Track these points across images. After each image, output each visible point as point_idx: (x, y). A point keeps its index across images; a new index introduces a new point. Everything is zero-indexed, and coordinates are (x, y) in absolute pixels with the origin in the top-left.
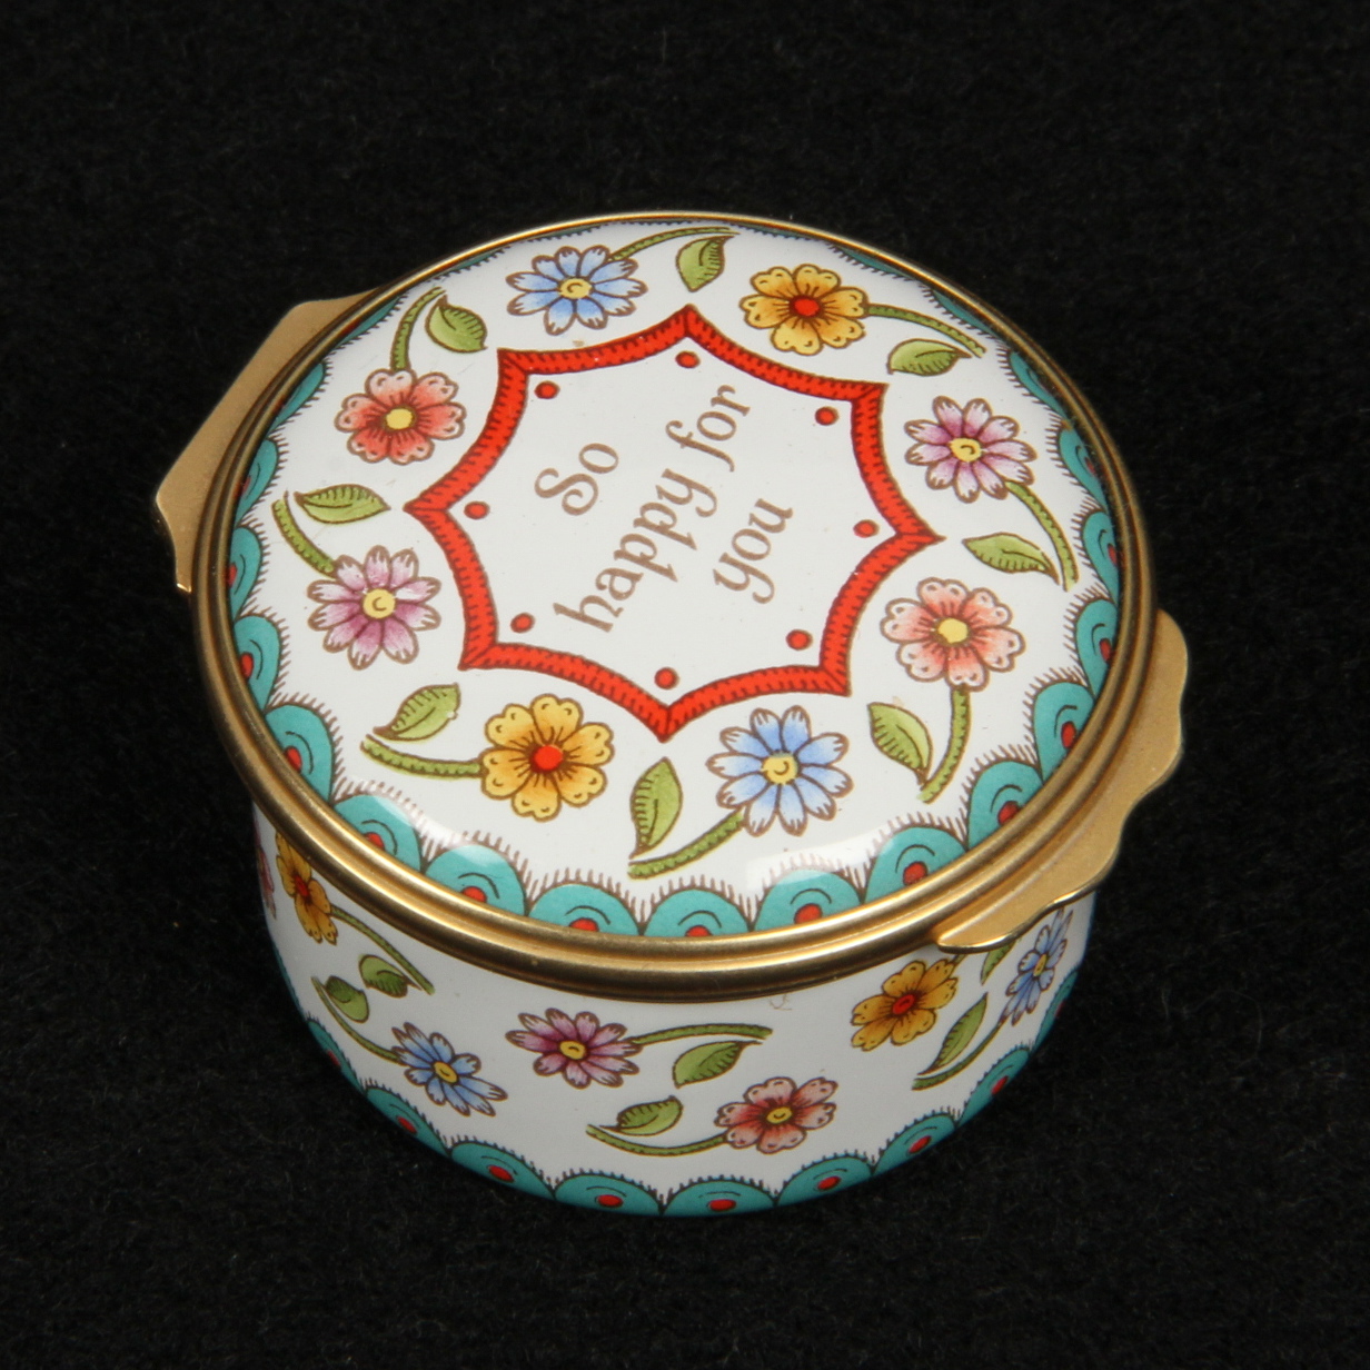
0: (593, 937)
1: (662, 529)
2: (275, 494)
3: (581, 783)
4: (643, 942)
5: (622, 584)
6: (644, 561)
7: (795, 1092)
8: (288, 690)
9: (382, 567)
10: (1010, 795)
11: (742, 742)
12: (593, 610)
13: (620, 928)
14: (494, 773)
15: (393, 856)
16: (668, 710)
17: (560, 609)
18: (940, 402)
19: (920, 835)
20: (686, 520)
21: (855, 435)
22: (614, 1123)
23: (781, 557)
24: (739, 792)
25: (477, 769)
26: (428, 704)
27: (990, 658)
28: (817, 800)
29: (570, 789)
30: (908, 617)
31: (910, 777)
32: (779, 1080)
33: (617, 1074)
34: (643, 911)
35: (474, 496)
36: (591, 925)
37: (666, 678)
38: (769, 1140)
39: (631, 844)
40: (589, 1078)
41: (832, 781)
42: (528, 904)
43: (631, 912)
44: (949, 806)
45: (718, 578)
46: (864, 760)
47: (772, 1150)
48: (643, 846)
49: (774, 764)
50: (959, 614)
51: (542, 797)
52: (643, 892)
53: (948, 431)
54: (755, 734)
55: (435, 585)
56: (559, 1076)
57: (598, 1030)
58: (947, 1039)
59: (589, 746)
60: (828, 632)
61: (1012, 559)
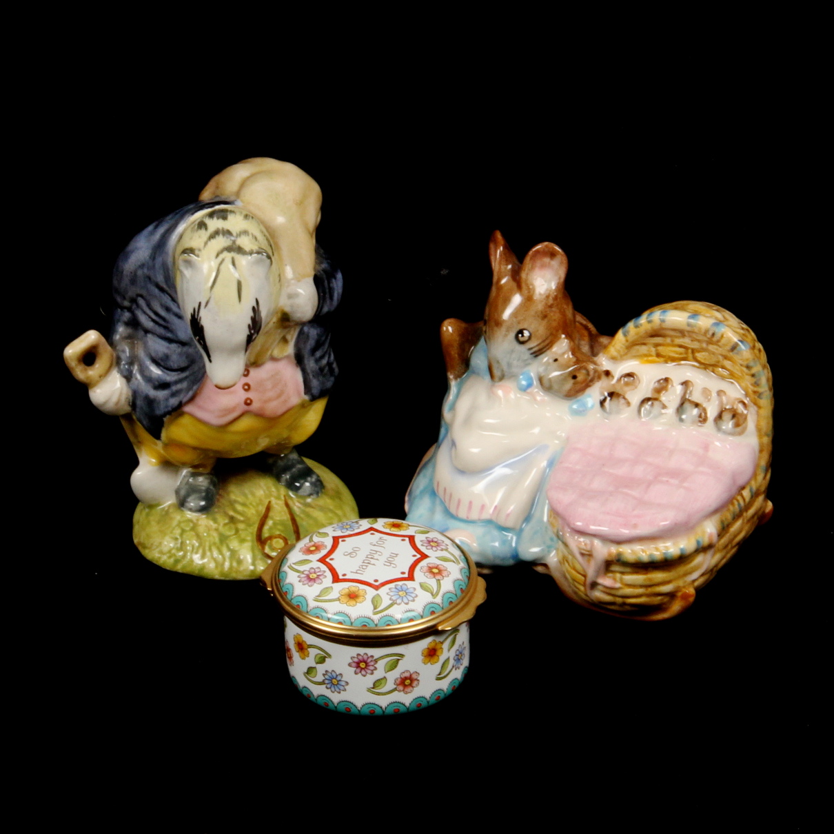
0: (366, 628)
1: (372, 558)
2: (288, 564)
3: (360, 599)
4: (376, 628)
5: (364, 567)
6: (368, 563)
7: (411, 675)
8: (295, 594)
9: (313, 570)
10: (451, 599)
11: (394, 590)
12: (358, 572)
13: (372, 626)
14: (342, 600)
15: (322, 619)
16: (377, 586)
17: (352, 572)
18: (427, 538)
19: (433, 605)
20: (376, 556)
21: (410, 542)
22: (372, 686)
23: (397, 561)
24: (394, 598)
25: (338, 599)
26: (326, 590)
27: (443, 575)
28: (411, 598)
29: (358, 600)
30: (425, 569)
31: (430, 594)
32: (407, 671)
33: (372, 671)
34: (376, 621)
35: (331, 557)
36: (365, 626)
37: (376, 581)
38: (406, 690)
39: (373, 608)
40: (367, 673)
41: (413, 595)
42: (352, 623)
43: (374, 622)
44: (438, 600)
45: (385, 565)
46: (419, 591)
47: (406, 693)
48: (375, 608)
49: (401, 593)
50: (436, 568)
51: (352, 602)
52: (376, 618)
53: (429, 542)
54: (396, 588)
55: (325, 572)
56: (360, 674)
57: (368, 658)
58: (442, 667)
59: (361, 593)
60: (409, 571)
61: (446, 560)
